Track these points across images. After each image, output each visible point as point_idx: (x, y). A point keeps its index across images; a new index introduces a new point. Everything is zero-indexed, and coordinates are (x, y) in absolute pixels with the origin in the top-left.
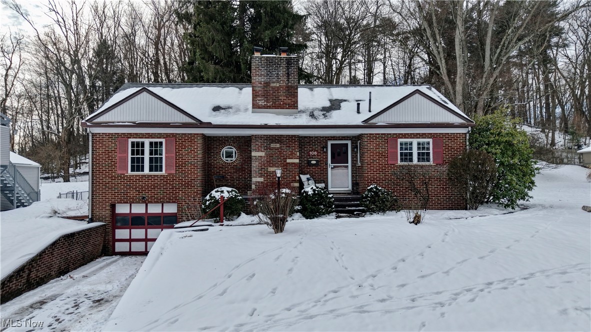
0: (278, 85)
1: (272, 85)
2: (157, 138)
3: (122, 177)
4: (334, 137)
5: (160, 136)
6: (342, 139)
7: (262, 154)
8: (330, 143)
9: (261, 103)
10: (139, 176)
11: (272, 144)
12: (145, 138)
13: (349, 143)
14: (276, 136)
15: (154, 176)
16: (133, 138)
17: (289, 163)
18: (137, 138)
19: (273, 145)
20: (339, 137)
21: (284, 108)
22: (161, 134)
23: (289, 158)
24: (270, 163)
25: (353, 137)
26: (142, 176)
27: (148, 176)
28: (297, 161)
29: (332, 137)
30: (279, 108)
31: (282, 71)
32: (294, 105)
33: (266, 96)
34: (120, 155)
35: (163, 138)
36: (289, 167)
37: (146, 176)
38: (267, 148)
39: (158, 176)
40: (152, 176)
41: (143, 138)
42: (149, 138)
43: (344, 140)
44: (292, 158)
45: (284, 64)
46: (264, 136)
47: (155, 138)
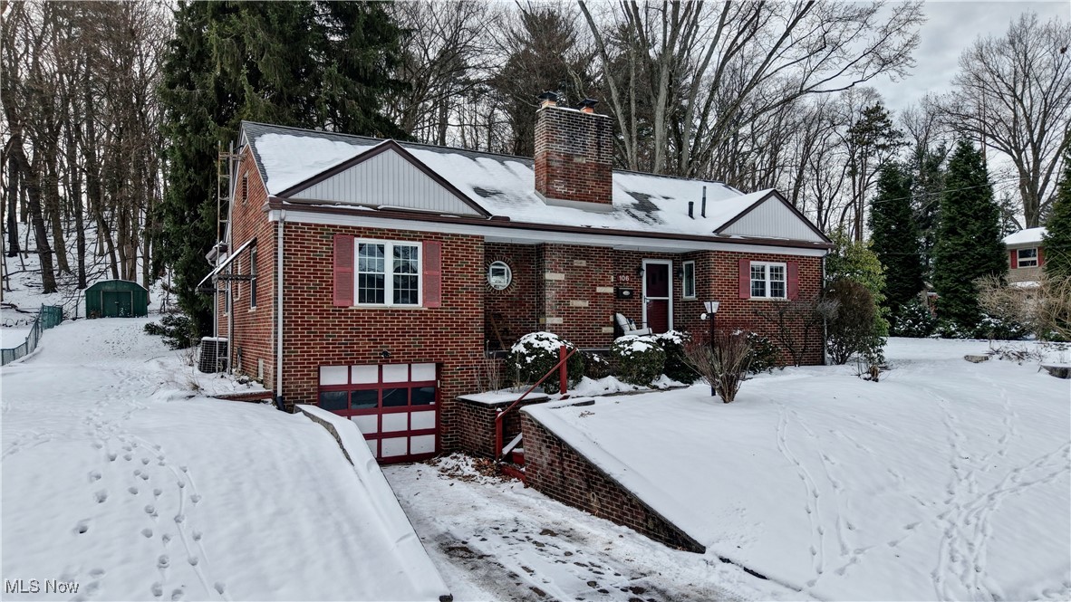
0: (584, 162)
1: (577, 160)
2: (409, 240)
3: (344, 312)
4: (651, 253)
5: (413, 236)
6: (661, 258)
7: (561, 277)
8: (645, 262)
9: (560, 189)
10: (376, 311)
11: (575, 261)
12: (387, 238)
13: (669, 263)
14: (581, 247)
15: (403, 311)
16: (364, 237)
17: (600, 293)
18: (370, 237)
19: (577, 263)
20: (658, 254)
21: (592, 201)
22: (416, 232)
23: (600, 286)
24: (573, 292)
25: (676, 255)
26: (380, 311)
27: (392, 311)
28: (610, 290)
29: (648, 253)
30: (584, 201)
31: (590, 140)
32: (606, 198)
33: (567, 178)
34: (339, 269)
35: (420, 240)
36: (601, 301)
37: (388, 311)
38: (569, 267)
39: (410, 311)
40: (399, 311)
41: (382, 238)
42: (393, 239)
43: (665, 258)
44: (604, 286)
45: (593, 128)
46: (564, 245)
47: (405, 239)
